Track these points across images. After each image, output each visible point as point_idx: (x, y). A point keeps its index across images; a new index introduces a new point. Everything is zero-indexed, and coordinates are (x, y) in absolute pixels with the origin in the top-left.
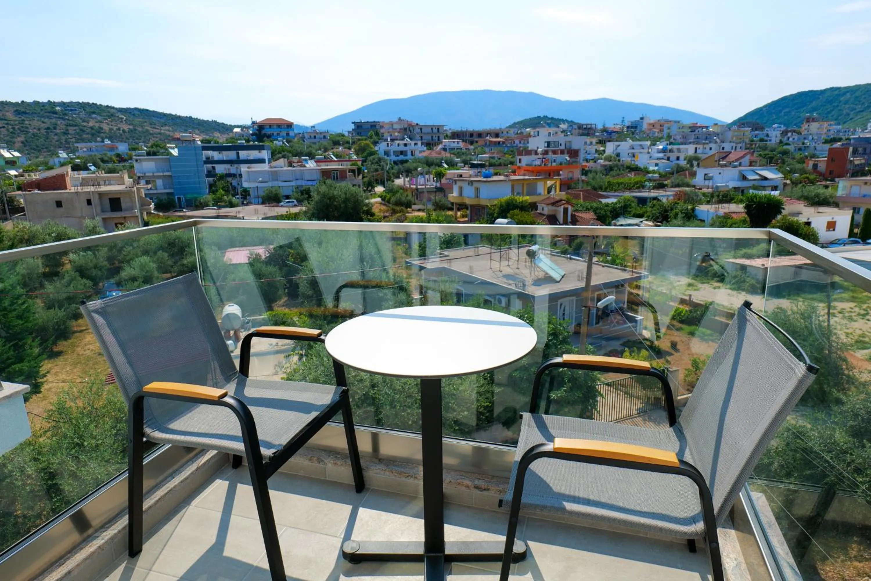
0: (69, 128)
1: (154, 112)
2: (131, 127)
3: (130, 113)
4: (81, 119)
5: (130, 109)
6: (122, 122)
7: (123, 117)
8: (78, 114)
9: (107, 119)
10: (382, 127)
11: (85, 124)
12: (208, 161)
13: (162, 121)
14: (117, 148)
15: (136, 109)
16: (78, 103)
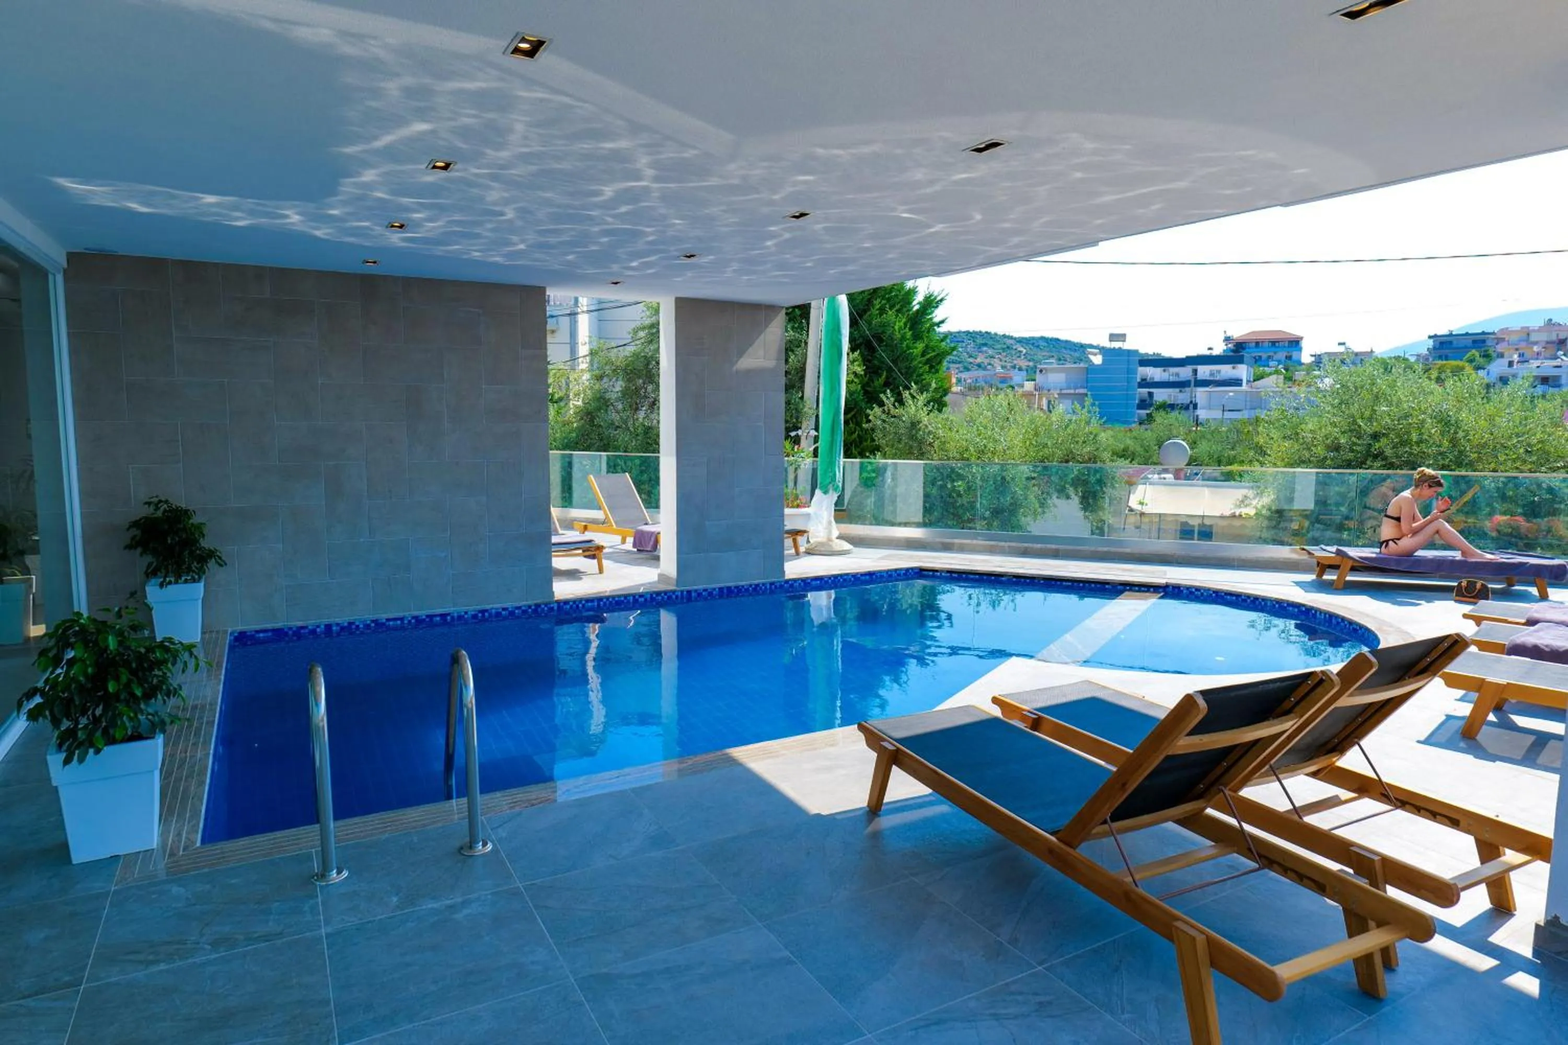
0: (951, 365)
1: (1067, 342)
2: (1031, 364)
3: (1033, 344)
4: (968, 353)
5: (1033, 338)
6: (1019, 357)
7: (1022, 349)
8: (966, 347)
9: (1000, 354)
10: (1499, 340)
11: (971, 360)
12: (1144, 383)
13: (1077, 355)
14: (1011, 378)
15: (1042, 338)
16: (968, 333)
